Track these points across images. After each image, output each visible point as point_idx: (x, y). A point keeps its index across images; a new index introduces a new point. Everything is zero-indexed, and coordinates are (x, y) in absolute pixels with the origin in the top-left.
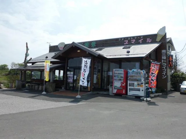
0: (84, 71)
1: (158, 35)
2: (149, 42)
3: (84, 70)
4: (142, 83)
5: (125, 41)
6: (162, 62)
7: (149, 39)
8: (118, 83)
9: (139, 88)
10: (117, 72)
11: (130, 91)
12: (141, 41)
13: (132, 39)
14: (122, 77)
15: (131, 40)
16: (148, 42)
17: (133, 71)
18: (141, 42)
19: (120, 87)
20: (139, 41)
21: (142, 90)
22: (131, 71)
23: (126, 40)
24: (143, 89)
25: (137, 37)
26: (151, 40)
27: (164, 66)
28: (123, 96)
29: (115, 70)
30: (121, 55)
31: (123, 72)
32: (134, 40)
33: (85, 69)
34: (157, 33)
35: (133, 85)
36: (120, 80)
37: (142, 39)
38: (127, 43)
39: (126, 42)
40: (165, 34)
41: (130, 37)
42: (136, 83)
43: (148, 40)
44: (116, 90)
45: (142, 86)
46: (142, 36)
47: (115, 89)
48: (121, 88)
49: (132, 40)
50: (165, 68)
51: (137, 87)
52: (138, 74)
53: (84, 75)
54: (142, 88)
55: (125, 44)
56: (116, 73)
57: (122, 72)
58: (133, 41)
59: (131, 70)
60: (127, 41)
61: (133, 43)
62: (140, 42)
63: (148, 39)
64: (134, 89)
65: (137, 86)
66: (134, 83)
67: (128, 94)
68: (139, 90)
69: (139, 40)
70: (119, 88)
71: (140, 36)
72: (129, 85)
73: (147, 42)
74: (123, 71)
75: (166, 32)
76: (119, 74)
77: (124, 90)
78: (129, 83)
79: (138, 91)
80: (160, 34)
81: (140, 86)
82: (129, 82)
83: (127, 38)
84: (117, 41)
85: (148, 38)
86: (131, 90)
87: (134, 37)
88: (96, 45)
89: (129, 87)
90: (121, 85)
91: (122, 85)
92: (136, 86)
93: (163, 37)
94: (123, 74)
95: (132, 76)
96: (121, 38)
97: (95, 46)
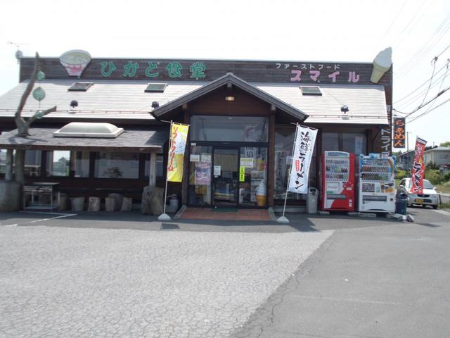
0: (300, 157)
1: (375, 67)
2: (355, 81)
3: (301, 154)
4: (391, 185)
5: (293, 72)
6: (382, 134)
7: (354, 73)
8: (337, 184)
9: (384, 194)
10: (334, 159)
11: (364, 203)
12: (333, 76)
13: (313, 69)
14: (346, 171)
15: (309, 70)
16: (352, 81)
17: (373, 157)
18: (334, 80)
19: (342, 194)
20: (330, 76)
21: (392, 200)
22: (368, 157)
23: (295, 69)
24: (394, 197)
25: (325, 64)
26: (358, 76)
27: (386, 144)
28: (350, 213)
29: (330, 154)
30: (326, 116)
31: (348, 160)
32: (318, 73)
33: (304, 152)
34: (374, 61)
35: (371, 188)
36: (341, 177)
37: (338, 73)
38: (298, 78)
39: (296, 74)
40: (389, 66)
41: (308, 64)
42: (377, 184)
43: (353, 76)
44: (332, 201)
45: (391, 191)
46: (337, 64)
47: (328, 198)
48: (344, 197)
49: (311, 72)
50: (386, 149)
51: (380, 194)
52: (381, 164)
53: (302, 165)
54: (392, 194)
55: (292, 79)
56: (331, 162)
57: (345, 160)
58: (314, 75)
59: (367, 155)
60: (299, 73)
61: (314, 78)
62: (332, 78)
63: (350, 73)
64: (373, 198)
65: (381, 190)
66: (373, 185)
67: (361, 209)
68: (384, 199)
69: (331, 73)
70: (339, 196)
71: (332, 64)
72: (363, 188)
73: (349, 80)
74: (349, 156)
75: (393, 62)
76: (337, 162)
77: (350, 201)
78: (363, 185)
79: (383, 202)
80: (381, 65)
81: (387, 191)
82: (362, 182)
83: (299, 64)
84: (269, 69)
85: (352, 71)
86: (367, 199)
87: (316, 65)
88: (205, 72)
89: (361, 194)
90: (342, 189)
91: (345, 188)
92: (379, 191)
93: (386, 72)
94: (349, 165)
95: (369, 169)
96: (283, 63)
97: (205, 76)
